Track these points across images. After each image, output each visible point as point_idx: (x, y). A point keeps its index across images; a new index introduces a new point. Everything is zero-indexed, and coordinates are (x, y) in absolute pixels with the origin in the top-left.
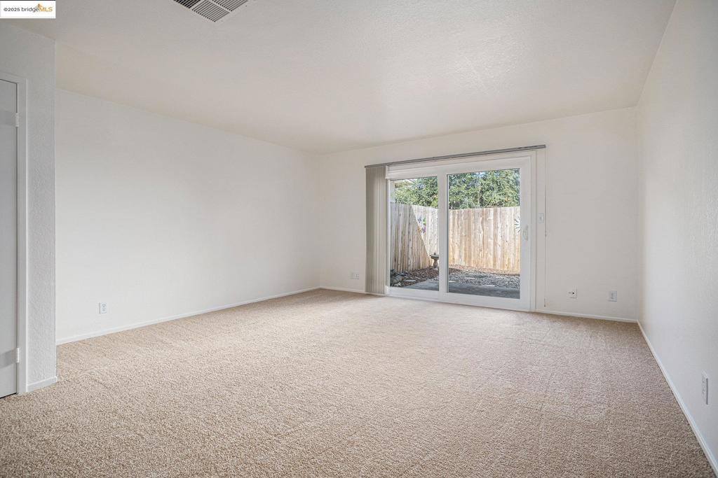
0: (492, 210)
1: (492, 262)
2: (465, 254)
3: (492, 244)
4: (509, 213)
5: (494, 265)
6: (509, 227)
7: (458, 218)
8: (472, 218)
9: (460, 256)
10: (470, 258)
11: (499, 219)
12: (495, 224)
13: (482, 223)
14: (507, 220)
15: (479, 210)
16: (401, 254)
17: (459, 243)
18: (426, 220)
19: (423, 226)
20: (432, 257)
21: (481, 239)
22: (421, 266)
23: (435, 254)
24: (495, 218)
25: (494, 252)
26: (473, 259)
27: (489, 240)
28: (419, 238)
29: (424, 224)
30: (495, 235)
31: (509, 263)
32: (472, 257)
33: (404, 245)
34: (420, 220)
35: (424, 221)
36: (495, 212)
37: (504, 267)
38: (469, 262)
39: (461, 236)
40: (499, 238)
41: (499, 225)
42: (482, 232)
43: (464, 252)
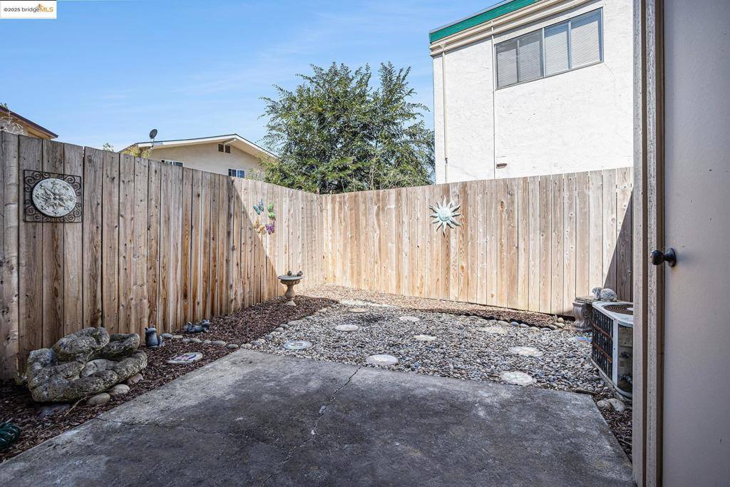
0: (393, 192)
1: (394, 282)
2: (352, 268)
3: (394, 250)
4: (420, 197)
5: (398, 287)
6: (421, 220)
7: (340, 208)
8: (362, 207)
9: (344, 272)
10: (359, 274)
11: (404, 208)
12: (399, 216)
13: (378, 215)
14: (418, 208)
15: (372, 193)
16: (206, 281)
17: (341, 250)
18: (276, 209)
19: (269, 222)
20: (283, 281)
21: (377, 244)
22: (266, 297)
23: (289, 274)
24: (398, 207)
25: (398, 266)
26: (363, 276)
27: (390, 244)
28: (257, 245)
29: (273, 218)
30: (399, 236)
31: (422, 285)
32: (363, 273)
33: (212, 260)
34: (259, 209)
35: (270, 211)
36: (399, 194)
37: (413, 291)
38: (358, 281)
39: (345, 238)
40: (406, 240)
41: (405, 219)
42: (378, 232)
43: (349, 265)
